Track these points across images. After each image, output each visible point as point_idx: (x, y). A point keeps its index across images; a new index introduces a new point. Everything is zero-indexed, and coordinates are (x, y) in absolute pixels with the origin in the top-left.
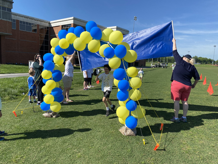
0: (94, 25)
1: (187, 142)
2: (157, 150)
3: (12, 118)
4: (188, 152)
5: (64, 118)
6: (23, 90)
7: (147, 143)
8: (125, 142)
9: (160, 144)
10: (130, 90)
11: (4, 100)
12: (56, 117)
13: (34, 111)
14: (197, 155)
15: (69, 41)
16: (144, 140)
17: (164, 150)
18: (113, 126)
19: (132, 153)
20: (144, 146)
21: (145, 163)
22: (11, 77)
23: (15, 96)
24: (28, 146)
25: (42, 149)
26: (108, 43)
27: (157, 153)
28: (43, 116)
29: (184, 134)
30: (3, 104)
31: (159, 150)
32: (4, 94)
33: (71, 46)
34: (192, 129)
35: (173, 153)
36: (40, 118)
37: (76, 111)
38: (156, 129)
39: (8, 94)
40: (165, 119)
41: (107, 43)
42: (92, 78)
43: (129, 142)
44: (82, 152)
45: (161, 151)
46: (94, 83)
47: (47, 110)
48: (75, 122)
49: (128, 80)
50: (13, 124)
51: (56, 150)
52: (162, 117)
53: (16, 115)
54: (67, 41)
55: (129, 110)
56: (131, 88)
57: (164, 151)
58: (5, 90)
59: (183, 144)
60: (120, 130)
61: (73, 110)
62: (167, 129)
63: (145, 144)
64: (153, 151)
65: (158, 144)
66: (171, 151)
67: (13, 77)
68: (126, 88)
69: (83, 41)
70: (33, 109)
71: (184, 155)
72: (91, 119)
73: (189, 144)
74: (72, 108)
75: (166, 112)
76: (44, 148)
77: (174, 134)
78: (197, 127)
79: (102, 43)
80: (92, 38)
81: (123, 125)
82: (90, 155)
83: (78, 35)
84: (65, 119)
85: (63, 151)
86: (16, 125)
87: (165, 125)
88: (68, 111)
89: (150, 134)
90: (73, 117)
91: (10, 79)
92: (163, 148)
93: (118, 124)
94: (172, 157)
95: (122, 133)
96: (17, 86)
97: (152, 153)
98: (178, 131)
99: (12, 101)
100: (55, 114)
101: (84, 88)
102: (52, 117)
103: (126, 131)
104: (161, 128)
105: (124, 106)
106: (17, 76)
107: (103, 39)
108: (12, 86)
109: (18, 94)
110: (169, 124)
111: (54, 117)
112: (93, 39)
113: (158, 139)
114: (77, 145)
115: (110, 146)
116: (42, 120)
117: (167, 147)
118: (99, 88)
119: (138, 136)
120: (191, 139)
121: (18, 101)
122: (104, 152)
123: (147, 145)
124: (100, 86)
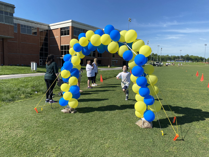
0: (112, 28)
1: (201, 133)
2: (176, 140)
3: (34, 114)
4: (205, 141)
5: (81, 114)
6: (36, 89)
7: (165, 134)
11: (21, 99)
12: (74, 113)
13: (52, 108)
16: (162, 132)
17: (183, 140)
18: (129, 120)
19: (154, 143)
20: (163, 137)
21: (169, 152)
23: (29, 95)
24: (58, 138)
25: (72, 141)
26: (126, 44)
27: (177, 143)
28: (62, 112)
30: (20, 102)
31: (178, 140)
32: (19, 93)
35: (191, 142)
36: (60, 114)
39: (23, 93)
40: (175, 113)
41: (124, 45)
43: (148, 133)
45: (180, 141)
48: (92, 117)
50: (37, 119)
53: (37, 111)
57: (183, 141)
58: (19, 89)
59: (198, 134)
60: (137, 123)
61: (87, 106)
62: (180, 121)
63: (164, 135)
64: (173, 140)
66: (189, 141)
71: (202, 144)
73: (203, 134)
74: (86, 104)
81: (140, 119)
82: (117, 145)
84: (83, 114)
85: (91, 142)
86: (41, 120)
87: (177, 117)
88: (83, 107)
90: (90, 112)
92: (181, 139)
93: (133, 118)
94: (192, 146)
95: (140, 126)
96: (27, 85)
99: (28, 99)
100: (72, 110)
102: (70, 112)
103: (143, 124)
104: (174, 121)
106: (25, 77)
107: (121, 40)
108: (23, 86)
109: (32, 92)
111: (72, 112)
112: (112, 41)
113: (175, 130)
115: (132, 137)
116: (63, 115)
117: (185, 137)
118: (103, 86)
119: (155, 128)
120: (204, 130)
121: (33, 99)
122: (129, 142)
123: (165, 135)
124: (104, 84)
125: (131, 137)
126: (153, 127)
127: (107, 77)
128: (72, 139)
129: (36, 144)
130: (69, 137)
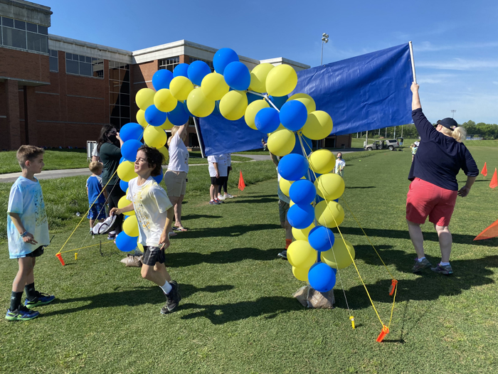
1: (455, 322)
2: (383, 341)
3: (55, 268)
4: (459, 346)
6: (77, 207)
7: (361, 325)
8: (309, 323)
9: (391, 327)
10: (317, 202)
13: (102, 254)
14: (479, 353)
15: (176, 95)
16: (352, 318)
17: (402, 341)
18: (279, 286)
19: (325, 347)
20: (352, 332)
21: (357, 372)
22: (49, 177)
23: (59, 221)
24: (90, 331)
25: (122, 338)
26: (265, 96)
27: (384, 349)
28: (122, 263)
29: (447, 303)
31: (388, 341)
33: (182, 106)
34: (465, 293)
35: (422, 348)
36: (116, 268)
37: (195, 251)
38: (381, 291)
40: (400, 269)
41: (262, 98)
42: (227, 177)
43: (317, 322)
44: (210, 344)
45: (392, 343)
46: (232, 187)
47: (131, 250)
49: (313, 180)
50: (57, 282)
51: (153, 339)
52: (394, 263)
53: (63, 263)
54: (172, 95)
55: (316, 249)
56: (320, 199)
57: (400, 344)
59: (446, 327)
60: (296, 295)
61: (187, 249)
62: (407, 292)
63: (356, 327)
64: (375, 342)
65: (385, 328)
66: (417, 345)
67: (54, 177)
68: (310, 199)
69: (209, 96)
70: (99, 250)
71: (449, 353)
72: (228, 271)
73: (459, 327)
74: (186, 245)
75: (403, 252)
76: (126, 335)
77: (423, 305)
78: (478, 288)
79: (252, 97)
80: (229, 87)
82: (229, 351)
83: (197, 81)
84: (172, 269)
85: (168, 343)
86: (63, 284)
87: (402, 283)
88: (177, 251)
89: (367, 304)
90: (189, 265)
91: (48, 182)
92: (397, 338)
93: (291, 282)
94: (419, 358)
95: (301, 302)
96: (63, 197)
97: (372, 348)
98: (433, 296)
99: (53, 231)
101: (212, 200)
103: (310, 298)
104: (393, 290)
105: (305, 240)
106: (64, 176)
107: (253, 87)
108: (52, 198)
109: (67, 215)
110: (409, 281)
112: (231, 90)
113: (385, 316)
114: (198, 329)
115: (274, 331)
116: (121, 272)
117: (408, 334)
118: (245, 199)
119: (337, 309)
120: (464, 317)
121: (66, 231)
122: (262, 345)
123: (359, 328)
124: (247, 195)
125: (272, 330)
126: (334, 306)
127: (261, 177)
128: (123, 333)
129: (31, 345)
130: (118, 327)
